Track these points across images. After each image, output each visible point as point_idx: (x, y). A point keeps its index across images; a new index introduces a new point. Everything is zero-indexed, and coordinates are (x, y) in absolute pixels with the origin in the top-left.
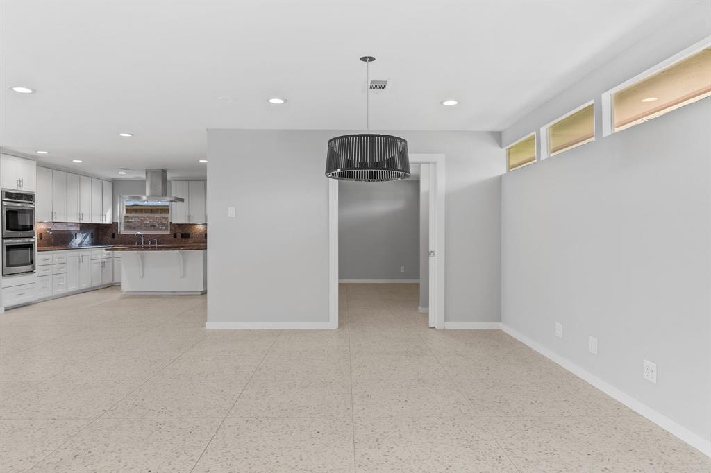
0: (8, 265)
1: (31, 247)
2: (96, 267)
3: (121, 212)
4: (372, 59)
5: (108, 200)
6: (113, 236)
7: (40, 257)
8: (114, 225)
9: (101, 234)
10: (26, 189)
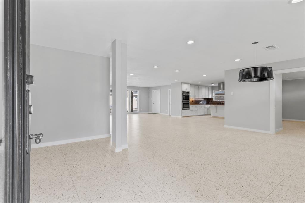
0: (183, 107)
1: (188, 104)
2: (206, 109)
3: (214, 95)
4: (257, 43)
5: (210, 92)
6: (212, 101)
7: (191, 106)
8: (212, 99)
9: (209, 101)
10: (188, 91)
